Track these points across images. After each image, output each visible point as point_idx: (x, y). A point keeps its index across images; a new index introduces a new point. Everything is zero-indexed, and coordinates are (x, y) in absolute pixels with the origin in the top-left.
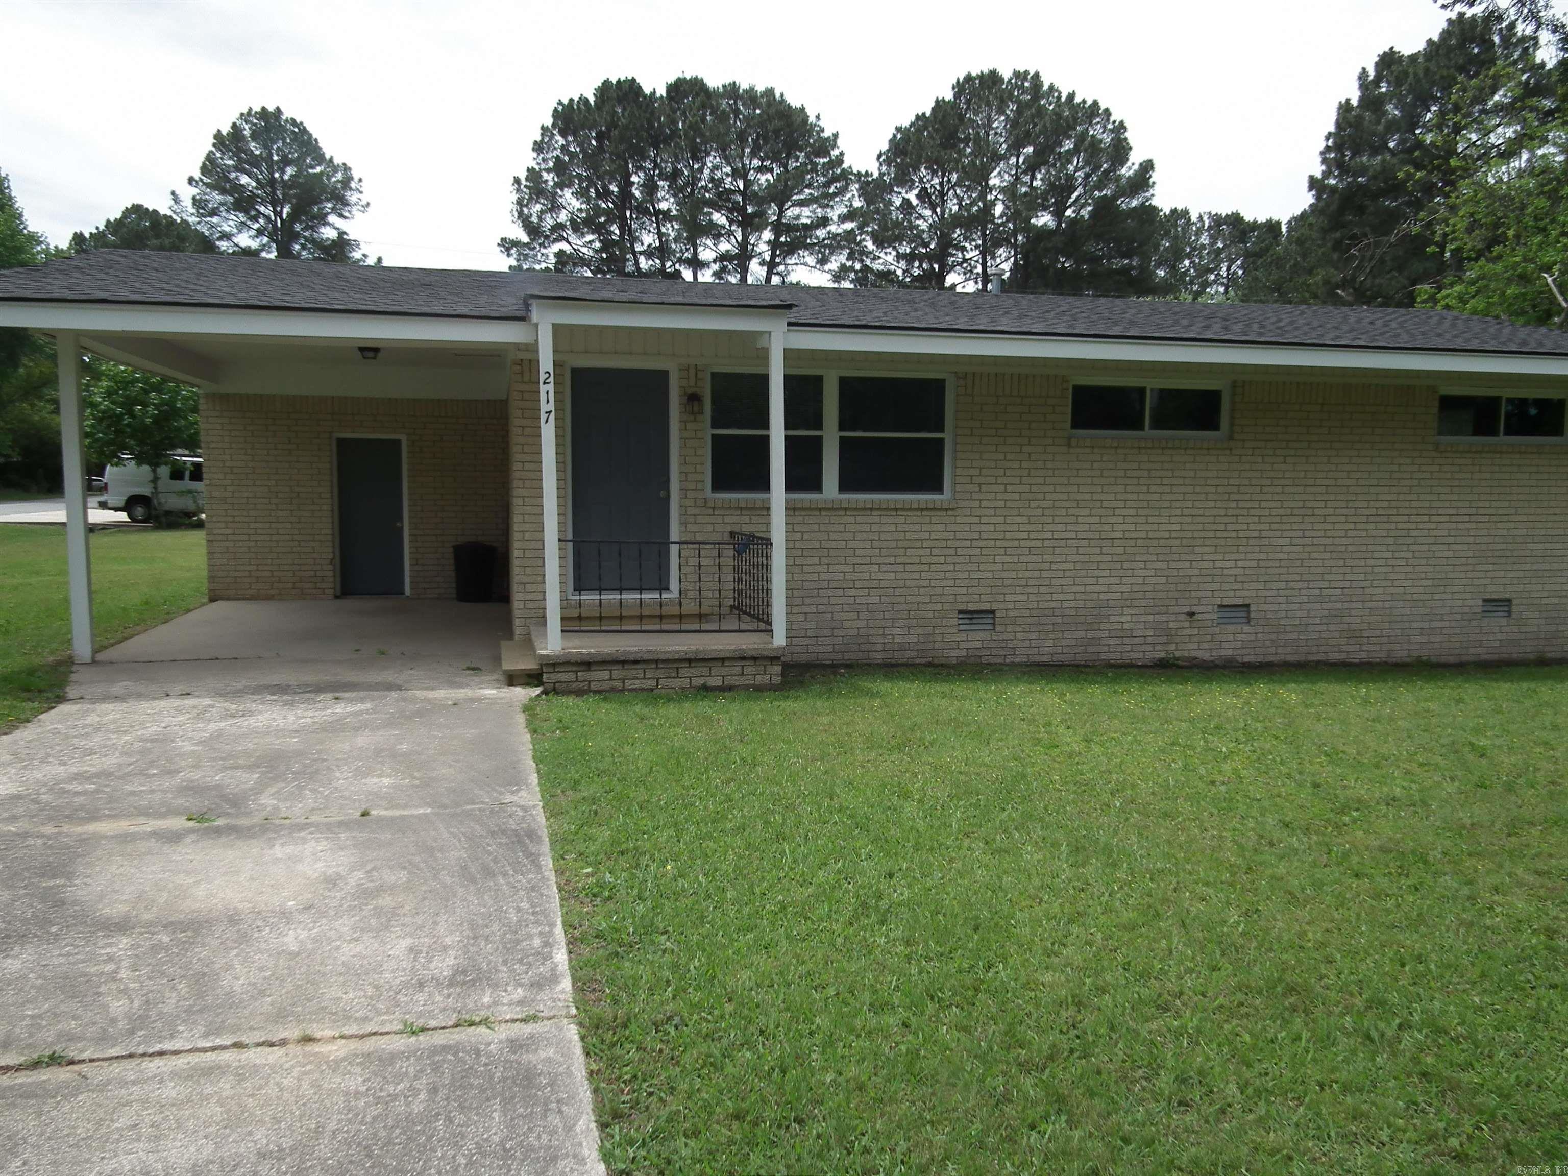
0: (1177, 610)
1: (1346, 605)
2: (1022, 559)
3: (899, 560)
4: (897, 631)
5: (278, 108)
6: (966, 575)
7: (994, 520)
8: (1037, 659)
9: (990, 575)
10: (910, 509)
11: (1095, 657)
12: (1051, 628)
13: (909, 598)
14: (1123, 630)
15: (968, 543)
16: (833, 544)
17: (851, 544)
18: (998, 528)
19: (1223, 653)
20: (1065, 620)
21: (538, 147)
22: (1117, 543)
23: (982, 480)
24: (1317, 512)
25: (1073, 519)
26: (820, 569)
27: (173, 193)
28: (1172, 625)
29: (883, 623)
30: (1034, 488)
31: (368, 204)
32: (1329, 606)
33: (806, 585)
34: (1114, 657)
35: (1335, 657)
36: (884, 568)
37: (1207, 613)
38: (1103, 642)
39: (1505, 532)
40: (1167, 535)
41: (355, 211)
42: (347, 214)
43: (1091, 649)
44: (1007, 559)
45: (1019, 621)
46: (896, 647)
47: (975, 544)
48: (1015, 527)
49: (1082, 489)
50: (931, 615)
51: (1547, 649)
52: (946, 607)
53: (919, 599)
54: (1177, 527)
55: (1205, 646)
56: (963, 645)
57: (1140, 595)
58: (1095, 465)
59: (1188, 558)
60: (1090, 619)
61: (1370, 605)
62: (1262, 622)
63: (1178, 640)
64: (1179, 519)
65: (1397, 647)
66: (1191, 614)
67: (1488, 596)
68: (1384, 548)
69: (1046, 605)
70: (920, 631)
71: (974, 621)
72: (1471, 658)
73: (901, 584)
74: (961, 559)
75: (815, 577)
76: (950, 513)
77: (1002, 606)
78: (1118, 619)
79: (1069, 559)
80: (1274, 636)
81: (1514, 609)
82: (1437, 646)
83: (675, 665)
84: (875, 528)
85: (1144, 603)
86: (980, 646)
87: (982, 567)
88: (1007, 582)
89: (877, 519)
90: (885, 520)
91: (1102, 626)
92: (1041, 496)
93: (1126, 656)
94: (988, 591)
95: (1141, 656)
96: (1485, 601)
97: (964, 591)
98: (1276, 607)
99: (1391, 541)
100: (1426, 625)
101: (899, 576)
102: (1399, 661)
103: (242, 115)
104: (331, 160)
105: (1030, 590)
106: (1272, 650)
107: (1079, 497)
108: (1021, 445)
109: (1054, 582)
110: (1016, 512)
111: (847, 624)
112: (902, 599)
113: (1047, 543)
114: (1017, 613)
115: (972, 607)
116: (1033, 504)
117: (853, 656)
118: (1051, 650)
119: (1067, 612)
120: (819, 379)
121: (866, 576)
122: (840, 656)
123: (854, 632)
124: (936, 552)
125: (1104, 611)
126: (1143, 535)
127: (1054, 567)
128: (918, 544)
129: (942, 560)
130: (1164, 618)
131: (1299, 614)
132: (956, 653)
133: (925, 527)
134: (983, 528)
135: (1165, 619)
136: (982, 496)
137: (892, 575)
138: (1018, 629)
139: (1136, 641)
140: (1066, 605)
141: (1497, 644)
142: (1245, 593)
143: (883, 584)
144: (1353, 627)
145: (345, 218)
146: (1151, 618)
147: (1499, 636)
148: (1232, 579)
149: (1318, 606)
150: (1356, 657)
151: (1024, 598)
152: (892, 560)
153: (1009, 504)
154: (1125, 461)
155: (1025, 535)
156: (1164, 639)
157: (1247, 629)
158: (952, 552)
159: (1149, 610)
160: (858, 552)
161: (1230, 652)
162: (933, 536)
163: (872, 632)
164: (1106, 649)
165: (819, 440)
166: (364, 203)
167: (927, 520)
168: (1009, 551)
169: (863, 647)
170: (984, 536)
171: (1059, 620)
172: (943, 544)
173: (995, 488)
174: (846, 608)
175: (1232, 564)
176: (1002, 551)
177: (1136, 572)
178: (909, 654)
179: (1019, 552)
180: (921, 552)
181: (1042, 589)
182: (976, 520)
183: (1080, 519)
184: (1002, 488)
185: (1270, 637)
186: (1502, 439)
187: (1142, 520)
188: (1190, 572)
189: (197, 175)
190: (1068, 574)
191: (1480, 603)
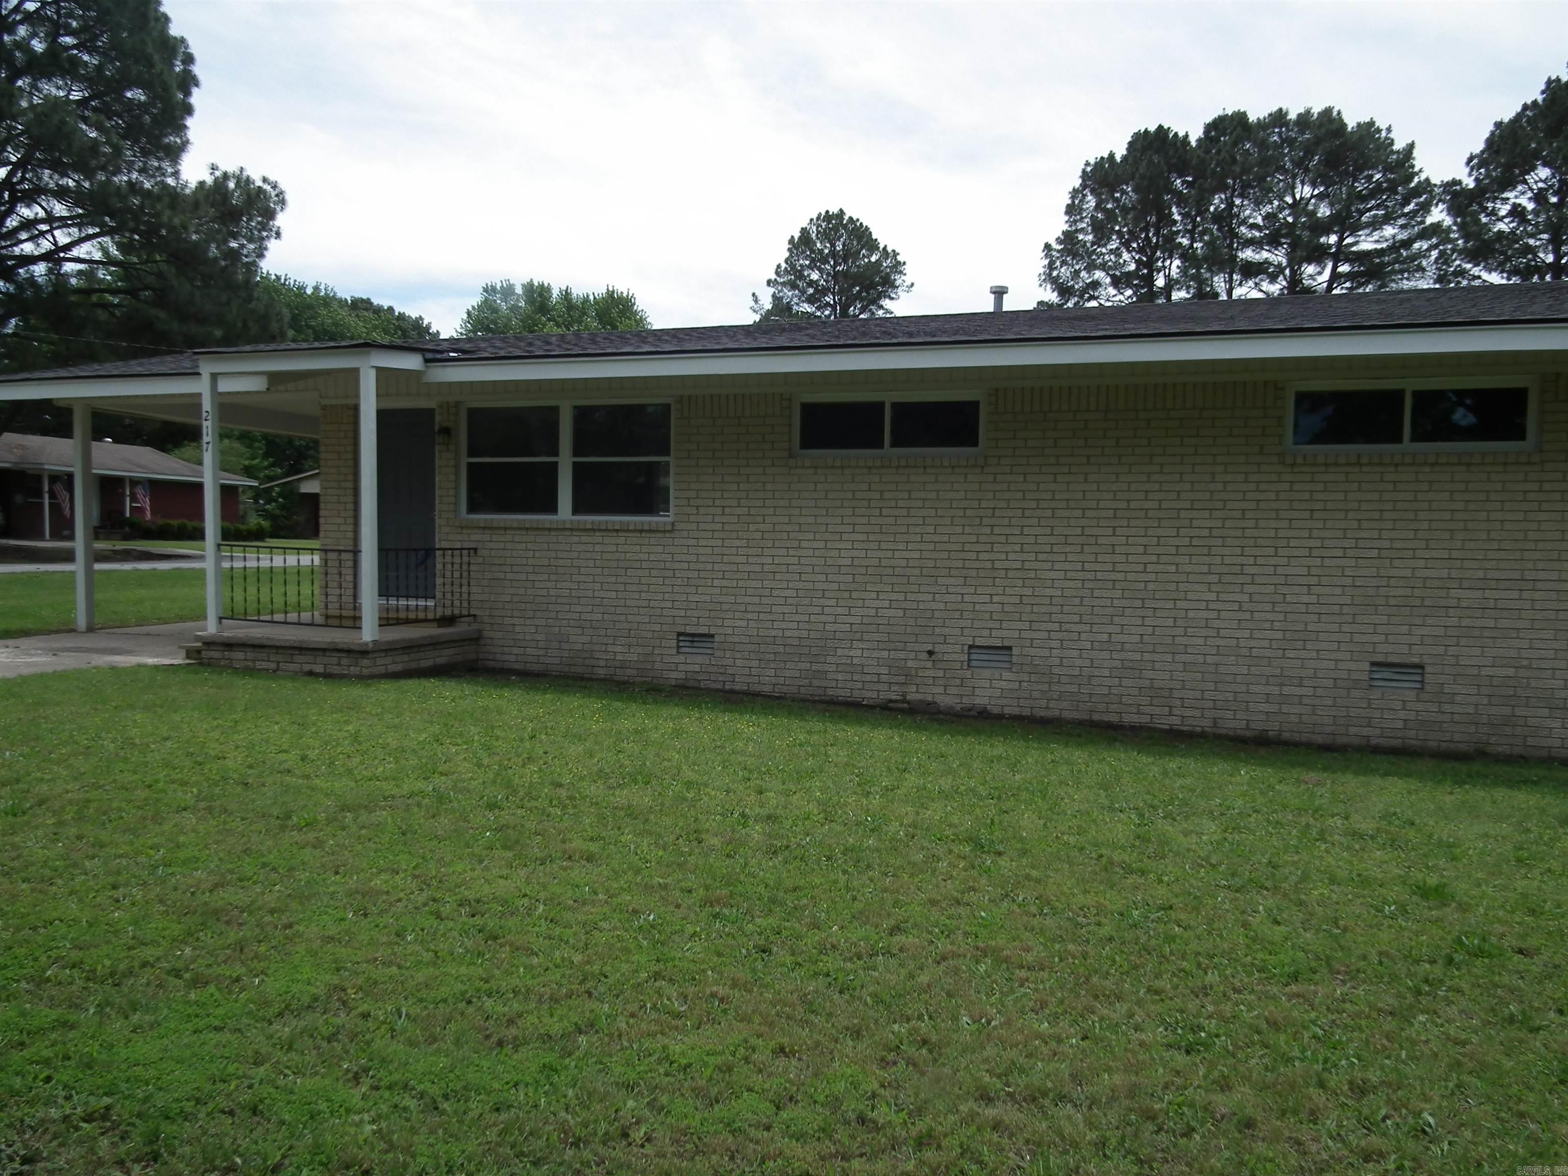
0: (917, 647)
1: (1147, 656)
2: (741, 584)
3: (620, 580)
4: (618, 649)
5: (841, 210)
6: (684, 598)
7: (712, 543)
8: (758, 688)
9: (708, 598)
10: (628, 531)
11: (820, 692)
12: (772, 657)
13: (630, 617)
14: (852, 664)
15: (685, 565)
16: (561, 562)
17: (576, 563)
18: (716, 551)
19: (977, 701)
20: (788, 650)
21: (1071, 210)
22: (844, 570)
23: (699, 502)
24: (1101, 540)
25: (796, 544)
26: (549, 584)
27: (754, 295)
28: (910, 664)
29: (605, 640)
30: (753, 511)
31: (912, 285)
32: (1123, 655)
33: (538, 599)
34: (843, 693)
35: (1130, 718)
36: (606, 587)
37: (954, 653)
38: (830, 676)
39: (1408, 573)
40: (904, 563)
41: (900, 293)
42: (893, 295)
43: (815, 683)
44: (725, 583)
45: (738, 647)
46: (617, 664)
47: (692, 566)
48: (734, 551)
49: (804, 512)
50: (650, 635)
51: (1493, 740)
52: (665, 628)
53: (639, 619)
54: (917, 555)
55: (954, 691)
56: (682, 667)
57: (873, 628)
58: (819, 486)
59: (929, 589)
60: (814, 651)
61: (1184, 658)
62: (1026, 668)
63: (919, 681)
64: (919, 546)
65: (1229, 714)
66: (931, 653)
67: (1379, 658)
68: (1203, 588)
69: (767, 633)
70: (640, 650)
71: (695, 644)
72: (1356, 741)
73: (622, 602)
74: (679, 582)
75: (544, 592)
76: (667, 535)
77: (720, 631)
78: (846, 652)
79: (791, 585)
80: (1045, 687)
81: (1428, 678)
82: (1293, 718)
83: (290, 652)
84: (598, 548)
85: (876, 637)
86: (698, 670)
87: (700, 590)
88: (725, 607)
89: (600, 539)
90: (607, 540)
91: (828, 660)
92: (760, 519)
93: (856, 694)
94: (707, 614)
95: (875, 695)
96: (1373, 664)
97: (682, 613)
98: (1046, 653)
99: (1214, 579)
100: (1276, 690)
101: (620, 595)
102: (1231, 733)
103: (812, 220)
104: (885, 248)
105: (750, 616)
106: (1043, 703)
107: (802, 520)
108: (739, 467)
109: (774, 609)
110: (734, 535)
111: (573, 638)
112: (623, 618)
113: (766, 568)
114: (736, 639)
115: (690, 630)
116: (752, 528)
117: (579, 670)
118: (774, 680)
119: (789, 641)
120: (555, 410)
121: (590, 593)
122: (567, 669)
123: (579, 647)
124: (654, 572)
125: (830, 644)
126: (875, 562)
127: (775, 593)
128: (638, 565)
129: (660, 581)
130: (902, 655)
131: (1078, 662)
132: (674, 675)
133: (644, 549)
134: (702, 550)
135: (902, 657)
136: (700, 519)
137: (614, 595)
138: (738, 655)
139: (868, 678)
140: (787, 633)
141: (1400, 725)
142: (1005, 633)
143: (605, 601)
144: (1157, 684)
145: (892, 299)
146: (885, 654)
147: (1402, 714)
148: (987, 616)
149: (1106, 655)
150: (1165, 722)
151: (744, 624)
152: (613, 579)
153: (726, 527)
154: (853, 481)
155: (744, 559)
156: (902, 679)
157: (1006, 675)
158: (670, 573)
159: (882, 646)
160: (583, 570)
161: (985, 701)
162: (652, 557)
163: (596, 648)
164: (834, 684)
165: (554, 466)
166: (908, 283)
167: (646, 541)
168: (727, 575)
169: (587, 662)
170: (702, 559)
171: (781, 649)
172: (662, 565)
173: (712, 511)
174: (572, 623)
175: (987, 599)
176: (720, 575)
177: (867, 603)
178: (629, 672)
179: (738, 576)
180: (640, 573)
181: (762, 616)
182: (694, 542)
183: (804, 544)
184: (719, 511)
185: (1040, 687)
186: (1407, 444)
187: (874, 546)
188: (933, 606)
189: (773, 277)
190: (790, 601)
191: (1367, 666)
